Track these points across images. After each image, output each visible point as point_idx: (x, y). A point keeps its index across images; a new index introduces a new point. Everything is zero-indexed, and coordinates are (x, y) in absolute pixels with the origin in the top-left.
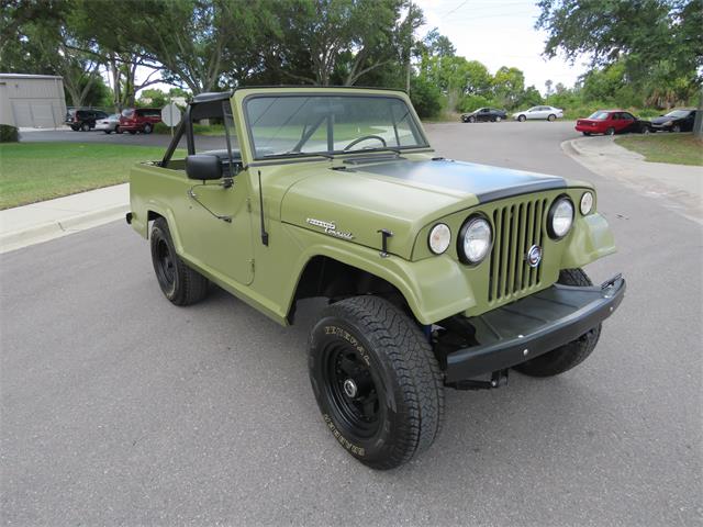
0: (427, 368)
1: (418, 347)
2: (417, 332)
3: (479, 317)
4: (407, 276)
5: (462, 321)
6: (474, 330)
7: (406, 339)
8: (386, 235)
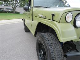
0: (60, 54)
1: (58, 47)
2: (59, 43)
3: (76, 42)
4: (58, 27)
5: (71, 42)
6: (76, 46)
7: (56, 45)
8: (53, 15)
